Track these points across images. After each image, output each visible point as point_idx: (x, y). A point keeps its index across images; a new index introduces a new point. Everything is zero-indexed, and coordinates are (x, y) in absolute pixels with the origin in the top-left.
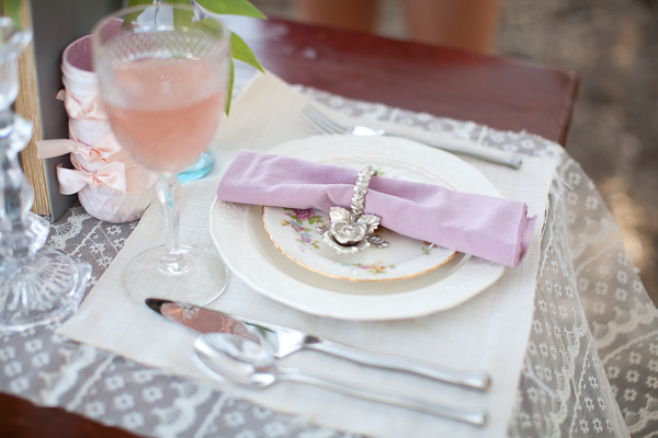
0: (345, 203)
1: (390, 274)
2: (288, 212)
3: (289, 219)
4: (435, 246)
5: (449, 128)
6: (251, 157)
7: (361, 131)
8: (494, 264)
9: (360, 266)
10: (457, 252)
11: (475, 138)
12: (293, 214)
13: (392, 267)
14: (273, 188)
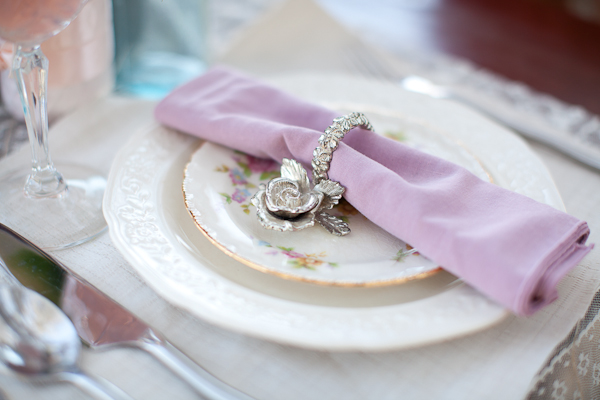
0: (305, 157)
1: (322, 274)
2: (237, 156)
3: (232, 164)
4: (417, 253)
5: (545, 111)
6: (222, 75)
7: (416, 85)
8: (491, 302)
9: (288, 252)
10: (440, 270)
11: (575, 129)
12: (244, 160)
13: (332, 265)
14: (219, 117)
